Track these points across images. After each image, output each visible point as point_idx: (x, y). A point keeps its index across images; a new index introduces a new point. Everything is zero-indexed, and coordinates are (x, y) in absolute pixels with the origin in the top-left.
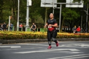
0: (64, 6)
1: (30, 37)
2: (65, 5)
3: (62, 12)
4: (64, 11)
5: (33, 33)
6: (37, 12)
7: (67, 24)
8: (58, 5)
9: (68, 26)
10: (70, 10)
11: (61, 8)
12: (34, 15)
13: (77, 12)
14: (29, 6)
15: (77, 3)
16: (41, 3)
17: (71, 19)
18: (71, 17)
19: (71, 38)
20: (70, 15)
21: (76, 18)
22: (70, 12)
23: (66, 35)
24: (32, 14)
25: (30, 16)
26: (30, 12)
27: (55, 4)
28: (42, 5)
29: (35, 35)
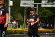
0: (40, 6)
1: (11, 32)
2: (41, 4)
3: (38, 10)
4: (40, 10)
5: (13, 29)
6: (17, 11)
7: (43, 21)
8: (35, 5)
9: (44, 23)
10: (45, 9)
11: (37, 7)
12: (15, 13)
13: (51, 11)
14: (11, 6)
15: (51, 3)
16: (21, 3)
17: (46, 17)
18: (46, 15)
19: (46, 33)
20: (45, 13)
21: (51, 16)
22: (45, 10)
23: (42, 31)
24: (13, 12)
25: (12, 14)
26: (11, 11)
27: (32, 4)
28: (21, 5)
29: (16, 31)
